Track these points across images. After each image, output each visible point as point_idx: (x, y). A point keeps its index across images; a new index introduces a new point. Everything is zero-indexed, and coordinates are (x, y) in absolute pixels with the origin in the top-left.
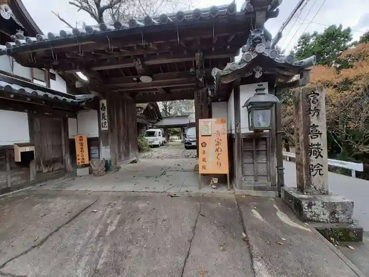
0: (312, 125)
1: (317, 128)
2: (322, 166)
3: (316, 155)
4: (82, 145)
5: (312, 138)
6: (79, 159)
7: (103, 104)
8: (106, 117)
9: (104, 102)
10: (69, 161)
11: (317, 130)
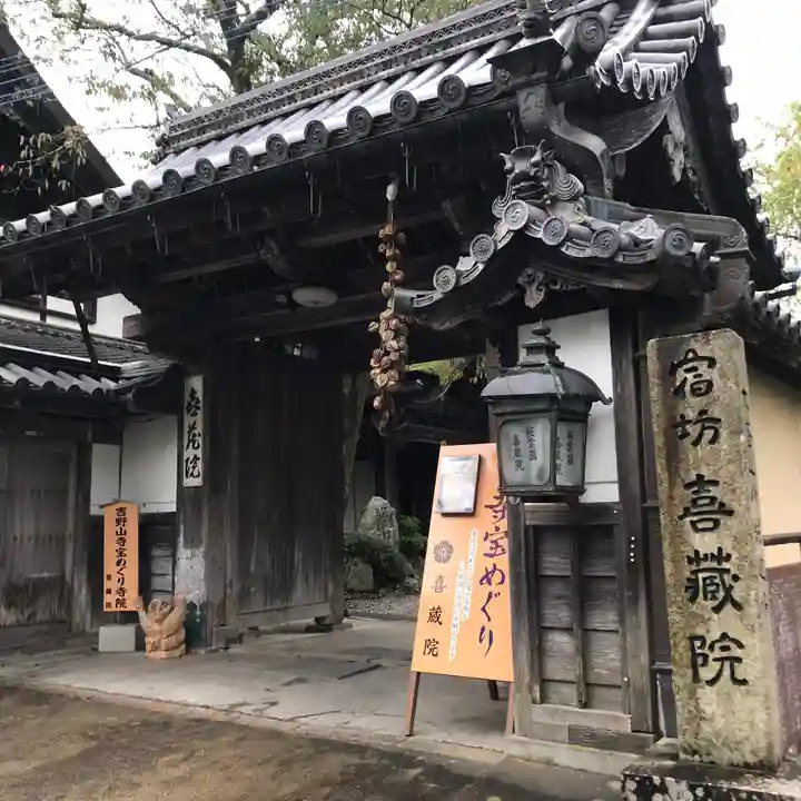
0: (694, 478)
1: (714, 491)
2: (740, 646)
3: (714, 598)
4: (122, 541)
5: (697, 530)
6: (109, 592)
7: (193, 392)
8: (200, 440)
9: (196, 383)
10: (82, 596)
11: (713, 499)
